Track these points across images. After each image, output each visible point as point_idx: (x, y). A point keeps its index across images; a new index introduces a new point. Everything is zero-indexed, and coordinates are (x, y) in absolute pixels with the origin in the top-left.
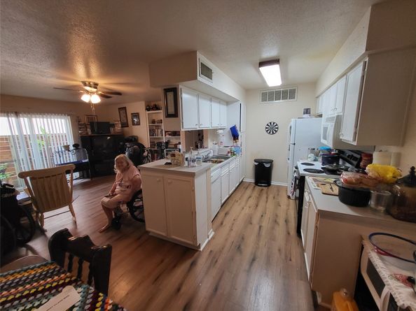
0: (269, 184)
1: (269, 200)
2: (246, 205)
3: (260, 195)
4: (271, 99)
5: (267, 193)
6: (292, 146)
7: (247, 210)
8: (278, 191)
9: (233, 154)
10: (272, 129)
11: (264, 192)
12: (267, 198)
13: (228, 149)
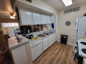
0: (66, 44)
1: (64, 52)
2: (53, 53)
3: (61, 48)
4: (68, 12)
5: (64, 48)
6: (76, 31)
7: (53, 56)
8: (69, 47)
9: (51, 33)
10: (68, 23)
11: (63, 47)
12: (63, 50)
13: (50, 31)
